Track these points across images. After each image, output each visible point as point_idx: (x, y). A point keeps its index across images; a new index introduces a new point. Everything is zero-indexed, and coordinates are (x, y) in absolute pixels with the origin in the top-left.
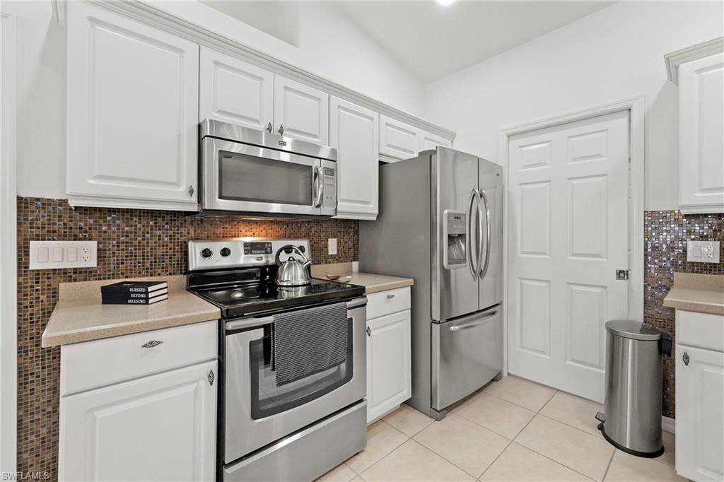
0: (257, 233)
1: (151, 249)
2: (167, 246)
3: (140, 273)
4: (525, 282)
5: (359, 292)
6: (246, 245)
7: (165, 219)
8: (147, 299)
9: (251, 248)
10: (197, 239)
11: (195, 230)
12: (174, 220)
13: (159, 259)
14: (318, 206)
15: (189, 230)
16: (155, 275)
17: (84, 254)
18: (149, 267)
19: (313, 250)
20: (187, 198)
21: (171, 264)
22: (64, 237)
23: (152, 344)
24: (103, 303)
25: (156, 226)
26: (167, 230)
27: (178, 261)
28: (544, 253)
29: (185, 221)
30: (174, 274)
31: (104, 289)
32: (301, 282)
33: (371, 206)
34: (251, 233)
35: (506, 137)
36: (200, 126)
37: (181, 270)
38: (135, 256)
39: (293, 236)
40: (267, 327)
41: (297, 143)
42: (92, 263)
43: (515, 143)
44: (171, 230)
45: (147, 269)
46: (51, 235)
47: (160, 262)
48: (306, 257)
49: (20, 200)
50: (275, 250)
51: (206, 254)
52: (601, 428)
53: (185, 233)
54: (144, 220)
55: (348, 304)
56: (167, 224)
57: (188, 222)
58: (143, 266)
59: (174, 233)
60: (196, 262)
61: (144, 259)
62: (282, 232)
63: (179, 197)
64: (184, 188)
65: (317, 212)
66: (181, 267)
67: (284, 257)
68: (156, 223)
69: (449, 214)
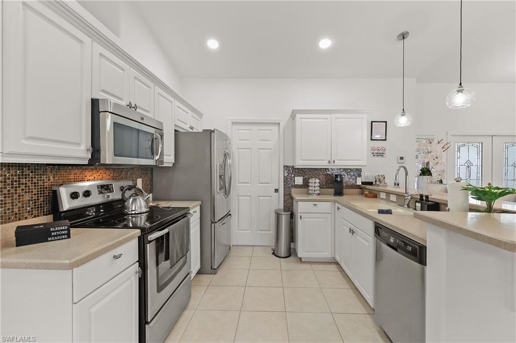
0: (96, 177)
1: (19, 196)
2: (32, 192)
3: (9, 218)
4: (239, 197)
6: (98, 187)
7: (30, 168)
8: (69, 234)
9: (101, 189)
11: (54, 177)
12: (38, 169)
13: (26, 204)
15: (49, 177)
16: (23, 219)
18: (17, 212)
20: (86, 155)
21: (35, 208)
25: (23, 175)
26: (32, 178)
27: (41, 204)
28: (248, 183)
29: (46, 170)
30: (38, 216)
33: (172, 157)
34: (92, 178)
37: (44, 212)
38: (5, 204)
39: (117, 178)
43: (235, 128)
44: (35, 178)
45: (16, 214)
47: (26, 207)
51: (74, 196)
52: (273, 253)
53: (46, 180)
54: (13, 169)
56: (32, 172)
57: (49, 170)
58: (12, 212)
59: (38, 180)
60: (67, 204)
61: (13, 206)
64: (84, 147)
66: (44, 209)
68: (23, 172)
69: (219, 165)
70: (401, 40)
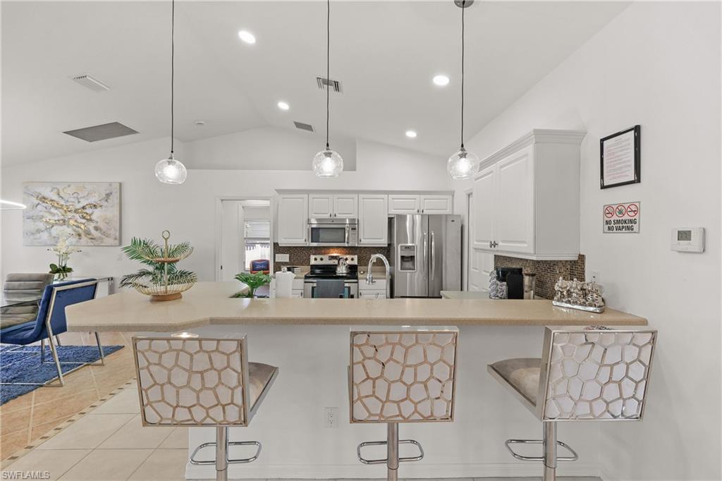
6: (331, 257)
11: (312, 252)
14: (348, 243)
17: (286, 258)
22: (282, 253)
26: (302, 252)
29: (306, 249)
33: (383, 240)
35: (466, 197)
37: (307, 264)
42: (288, 261)
49: (274, 243)
51: (316, 260)
60: (313, 262)
62: (348, 252)
64: (304, 239)
69: (401, 246)
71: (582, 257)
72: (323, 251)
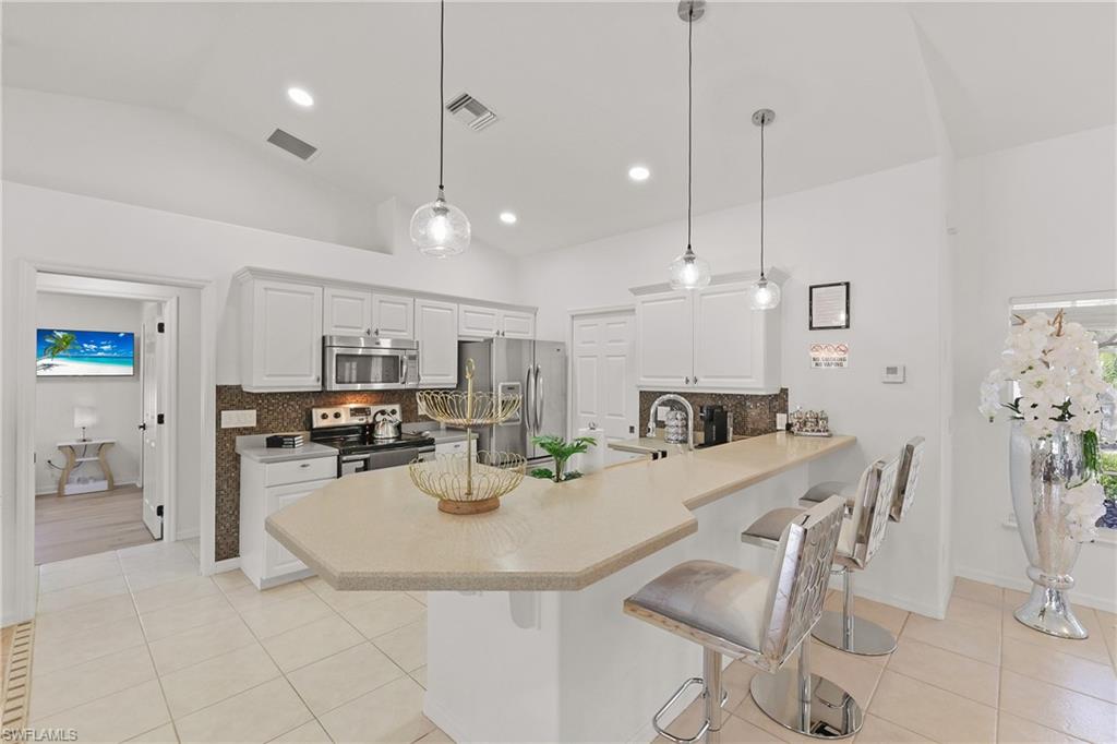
0: (359, 402)
1: (288, 414)
2: (298, 411)
3: (286, 429)
5: (431, 442)
6: (351, 410)
8: (294, 445)
9: (355, 412)
10: (319, 407)
13: (293, 420)
14: (404, 383)
16: (290, 431)
17: (248, 418)
19: (403, 412)
20: (316, 384)
21: (300, 424)
22: (238, 408)
23: (304, 466)
24: (268, 447)
26: (298, 401)
27: (305, 422)
28: (592, 413)
29: (309, 395)
30: (303, 430)
31: (268, 439)
32: (391, 436)
33: (450, 377)
34: (355, 402)
35: (570, 318)
36: (324, 338)
37: (308, 428)
38: (278, 419)
39: (387, 403)
40: (365, 460)
41: (394, 341)
42: (254, 424)
43: (577, 322)
44: (300, 401)
45: (288, 427)
46: (232, 407)
48: (398, 417)
49: (217, 387)
50: (373, 414)
51: (324, 416)
55: (420, 449)
57: (312, 396)
58: (283, 425)
59: (302, 403)
60: (318, 423)
61: (283, 421)
62: (379, 399)
63: (310, 383)
64: (314, 378)
65: (403, 387)
66: (308, 426)
67: (379, 418)
68: (291, 397)
69: (503, 387)
70: (757, 124)
71: (784, 391)
72: (332, 400)
